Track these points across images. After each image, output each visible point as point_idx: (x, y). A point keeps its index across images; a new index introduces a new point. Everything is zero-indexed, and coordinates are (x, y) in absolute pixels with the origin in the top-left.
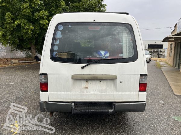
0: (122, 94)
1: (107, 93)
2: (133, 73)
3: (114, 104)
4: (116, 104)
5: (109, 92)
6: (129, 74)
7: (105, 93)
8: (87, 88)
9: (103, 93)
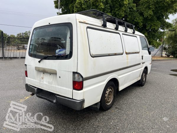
0: (60, 88)
1: (52, 85)
2: (68, 70)
3: (56, 96)
4: (57, 96)
5: (53, 85)
6: (65, 71)
7: (51, 85)
8: (43, 78)
9: (50, 85)
